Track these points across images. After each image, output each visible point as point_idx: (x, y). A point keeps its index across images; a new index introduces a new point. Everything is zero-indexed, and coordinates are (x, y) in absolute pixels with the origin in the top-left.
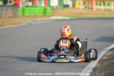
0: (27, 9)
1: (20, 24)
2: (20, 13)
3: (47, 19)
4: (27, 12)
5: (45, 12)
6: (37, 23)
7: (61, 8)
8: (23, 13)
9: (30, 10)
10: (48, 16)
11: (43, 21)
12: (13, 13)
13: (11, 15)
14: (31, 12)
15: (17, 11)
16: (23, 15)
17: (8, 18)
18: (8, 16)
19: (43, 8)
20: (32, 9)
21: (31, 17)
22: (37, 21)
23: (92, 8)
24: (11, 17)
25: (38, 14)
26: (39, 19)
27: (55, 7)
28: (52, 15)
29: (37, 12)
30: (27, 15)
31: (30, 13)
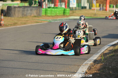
0: (49, 9)
1: (41, 22)
2: (43, 13)
3: (66, 18)
4: (49, 12)
5: (64, 13)
6: (56, 21)
7: (79, 9)
8: (45, 13)
9: (52, 11)
10: (67, 16)
11: (62, 20)
12: (37, 13)
13: (35, 15)
14: (53, 12)
15: (40, 11)
16: (45, 15)
17: (33, 17)
18: (32, 15)
19: (63, 10)
20: (53, 9)
21: (53, 16)
22: (56, 20)
23: (106, 10)
24: (35, 17)
25: (58, 14)
26: (59, 19)
27: (74, 8)
28: (70, 15)
29: (58, 12)
30: (49, 15)
31: (51, 13)
